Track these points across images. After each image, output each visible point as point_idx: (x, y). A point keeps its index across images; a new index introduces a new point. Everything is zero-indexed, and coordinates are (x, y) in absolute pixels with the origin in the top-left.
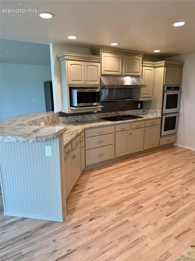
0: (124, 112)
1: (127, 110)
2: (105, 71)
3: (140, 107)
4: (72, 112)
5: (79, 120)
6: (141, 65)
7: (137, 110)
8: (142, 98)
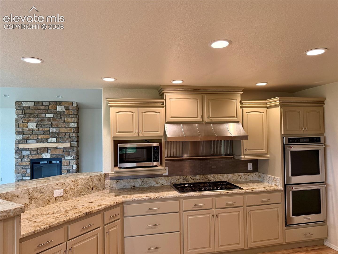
0: (219, 176)
1: (226, 173)
2: (172, 117)
3: (252, 169)
4: (116, 175)
5: (138, 186)
6: (239, 105)
7: (246, 173)
8: (245, 155)
